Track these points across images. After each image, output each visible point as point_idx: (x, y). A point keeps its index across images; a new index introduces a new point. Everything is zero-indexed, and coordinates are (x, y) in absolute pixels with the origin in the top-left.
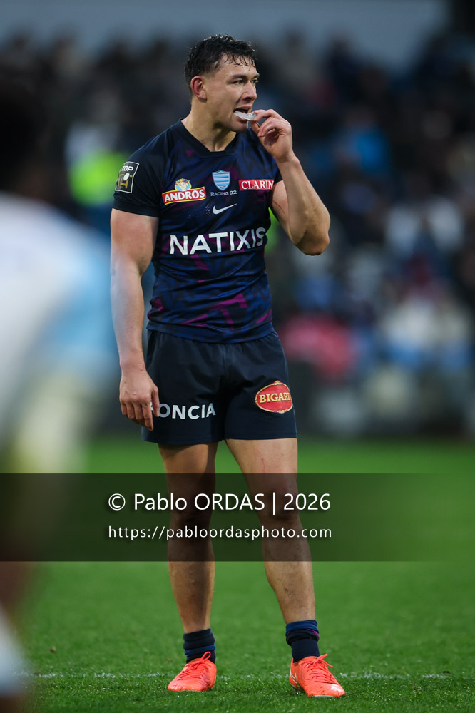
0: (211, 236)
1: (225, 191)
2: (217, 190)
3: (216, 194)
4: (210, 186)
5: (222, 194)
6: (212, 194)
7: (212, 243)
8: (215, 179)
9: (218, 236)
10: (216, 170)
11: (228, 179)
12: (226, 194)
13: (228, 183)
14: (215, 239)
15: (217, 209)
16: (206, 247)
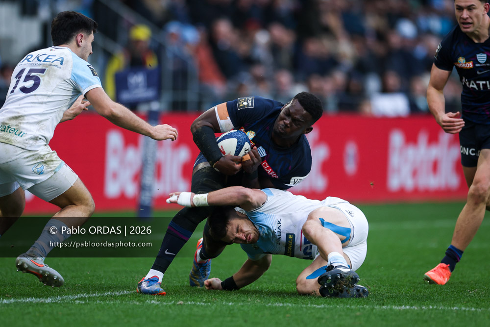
0: (478, 82)
1: (484, 63)
2: (479, 63)
3: (479, 65)
4: (476, 61)
5: (482, 65)
6: (477, 65)
7: (478, 85)
8: (478, 58)
9: (481, 83)
10: (479, 53)
11: (486, 57)
12: (484, 65)
13: (485, 60)
14: (479, 84)
15: (480, 71)
16: (475, 86)
